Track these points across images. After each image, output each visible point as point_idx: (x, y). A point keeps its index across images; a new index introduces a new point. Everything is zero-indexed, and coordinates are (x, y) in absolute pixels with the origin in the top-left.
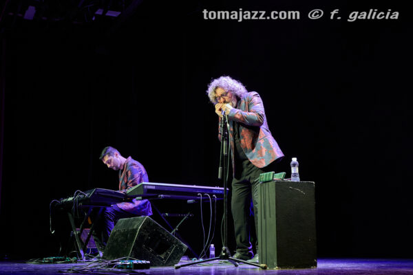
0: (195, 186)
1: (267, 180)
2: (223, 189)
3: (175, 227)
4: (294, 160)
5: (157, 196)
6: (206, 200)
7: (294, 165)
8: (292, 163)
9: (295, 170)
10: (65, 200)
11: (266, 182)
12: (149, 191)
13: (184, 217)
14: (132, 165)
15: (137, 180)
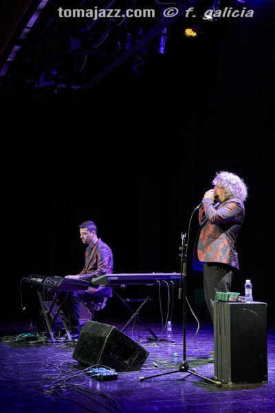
0: (154, 274)
1: (223, 299)
2: (179, 274)
3: (135, 312)
4: (248, 282)
5: (119, 286)
6: (164, 285)
7: (248, 286)
8: (246, 284)
9: (248, 291)
10: (34, 279)
11: (221, 301)
12: (113, 281)
13: (143, 301)
14: (103, 248)
15: (107, 262)
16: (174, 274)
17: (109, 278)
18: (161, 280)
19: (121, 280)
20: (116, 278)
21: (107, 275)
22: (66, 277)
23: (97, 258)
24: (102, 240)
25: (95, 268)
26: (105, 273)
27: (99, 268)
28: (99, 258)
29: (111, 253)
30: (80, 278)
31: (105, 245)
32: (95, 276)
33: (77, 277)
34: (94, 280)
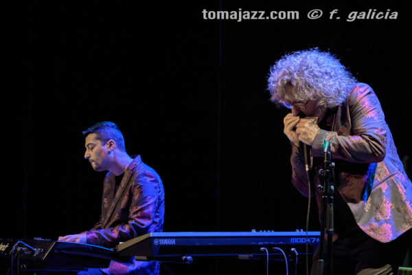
0: (253, 233)
12: (165, 248)
14: (145, 175)
15: (151, 209)
16: (297, 233)
17: (156, 242)
18: (269, 247)
19: (183, 247)
20: (173, 242)
21: (152, 234)
22: (61, 239)
23: (131, 195)
24: (144, 160)
25: (124, 218)
26: (146, 230)
27: (134, 219)
28: (136, 197)
29: (162, 189)
30: (88, 241)
31: (150, 170)
32: (123, 237)
33: (80, 238)
34: (122, 245)
